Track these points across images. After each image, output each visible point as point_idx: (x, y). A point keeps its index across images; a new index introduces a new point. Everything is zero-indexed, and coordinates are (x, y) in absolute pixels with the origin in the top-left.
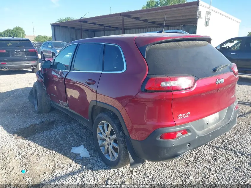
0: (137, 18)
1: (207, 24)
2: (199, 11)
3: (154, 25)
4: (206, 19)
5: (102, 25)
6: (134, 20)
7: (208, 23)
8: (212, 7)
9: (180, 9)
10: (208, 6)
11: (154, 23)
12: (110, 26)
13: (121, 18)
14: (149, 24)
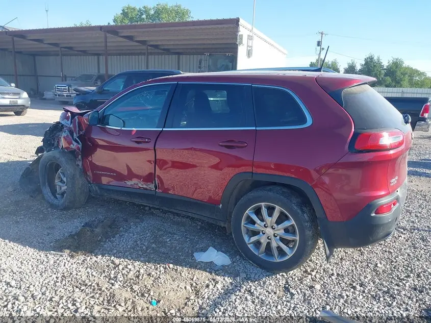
0: (130, 38)
1: (249, 54)
2: (240, 33)
3: (156, 51)
4: (248, 46)
5: (56, 45)
6: (124, 40)
7: (252, 54)
8: (255, 30)
9: (207, 29)
10: (250, 27)
11: (156, 47)
12: (71, 48)
13: (102, 34)
14: (149, 48)
